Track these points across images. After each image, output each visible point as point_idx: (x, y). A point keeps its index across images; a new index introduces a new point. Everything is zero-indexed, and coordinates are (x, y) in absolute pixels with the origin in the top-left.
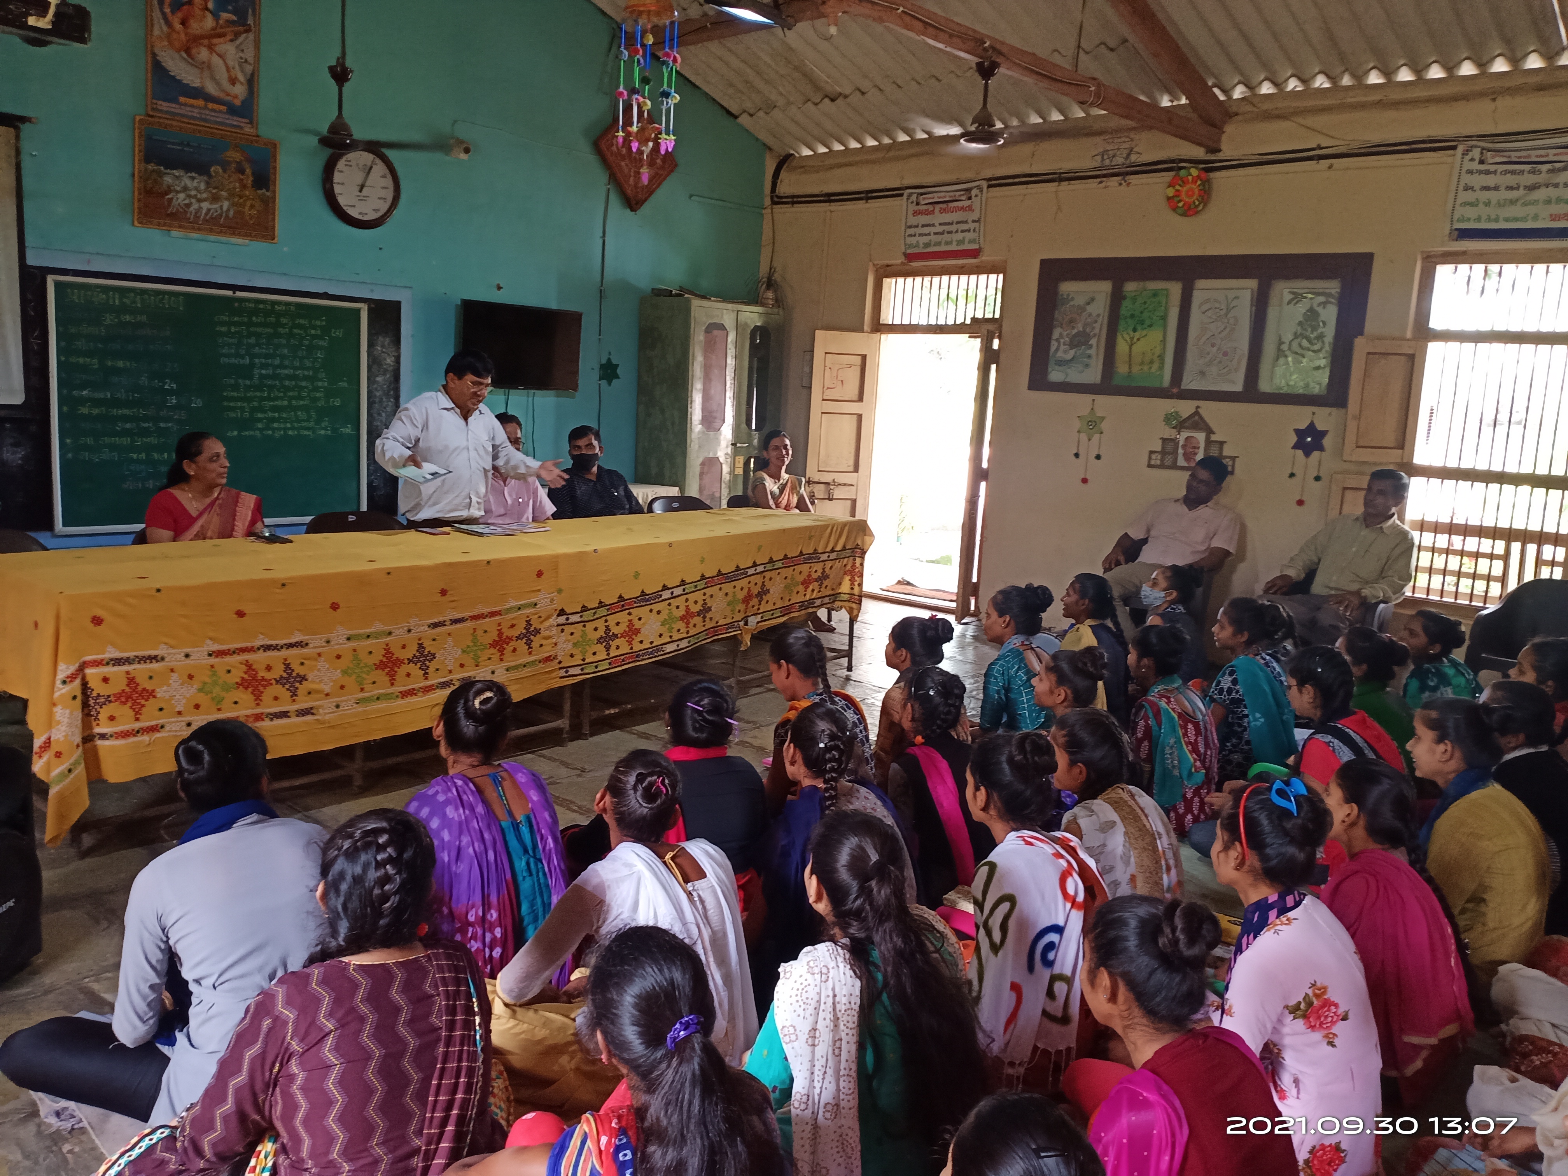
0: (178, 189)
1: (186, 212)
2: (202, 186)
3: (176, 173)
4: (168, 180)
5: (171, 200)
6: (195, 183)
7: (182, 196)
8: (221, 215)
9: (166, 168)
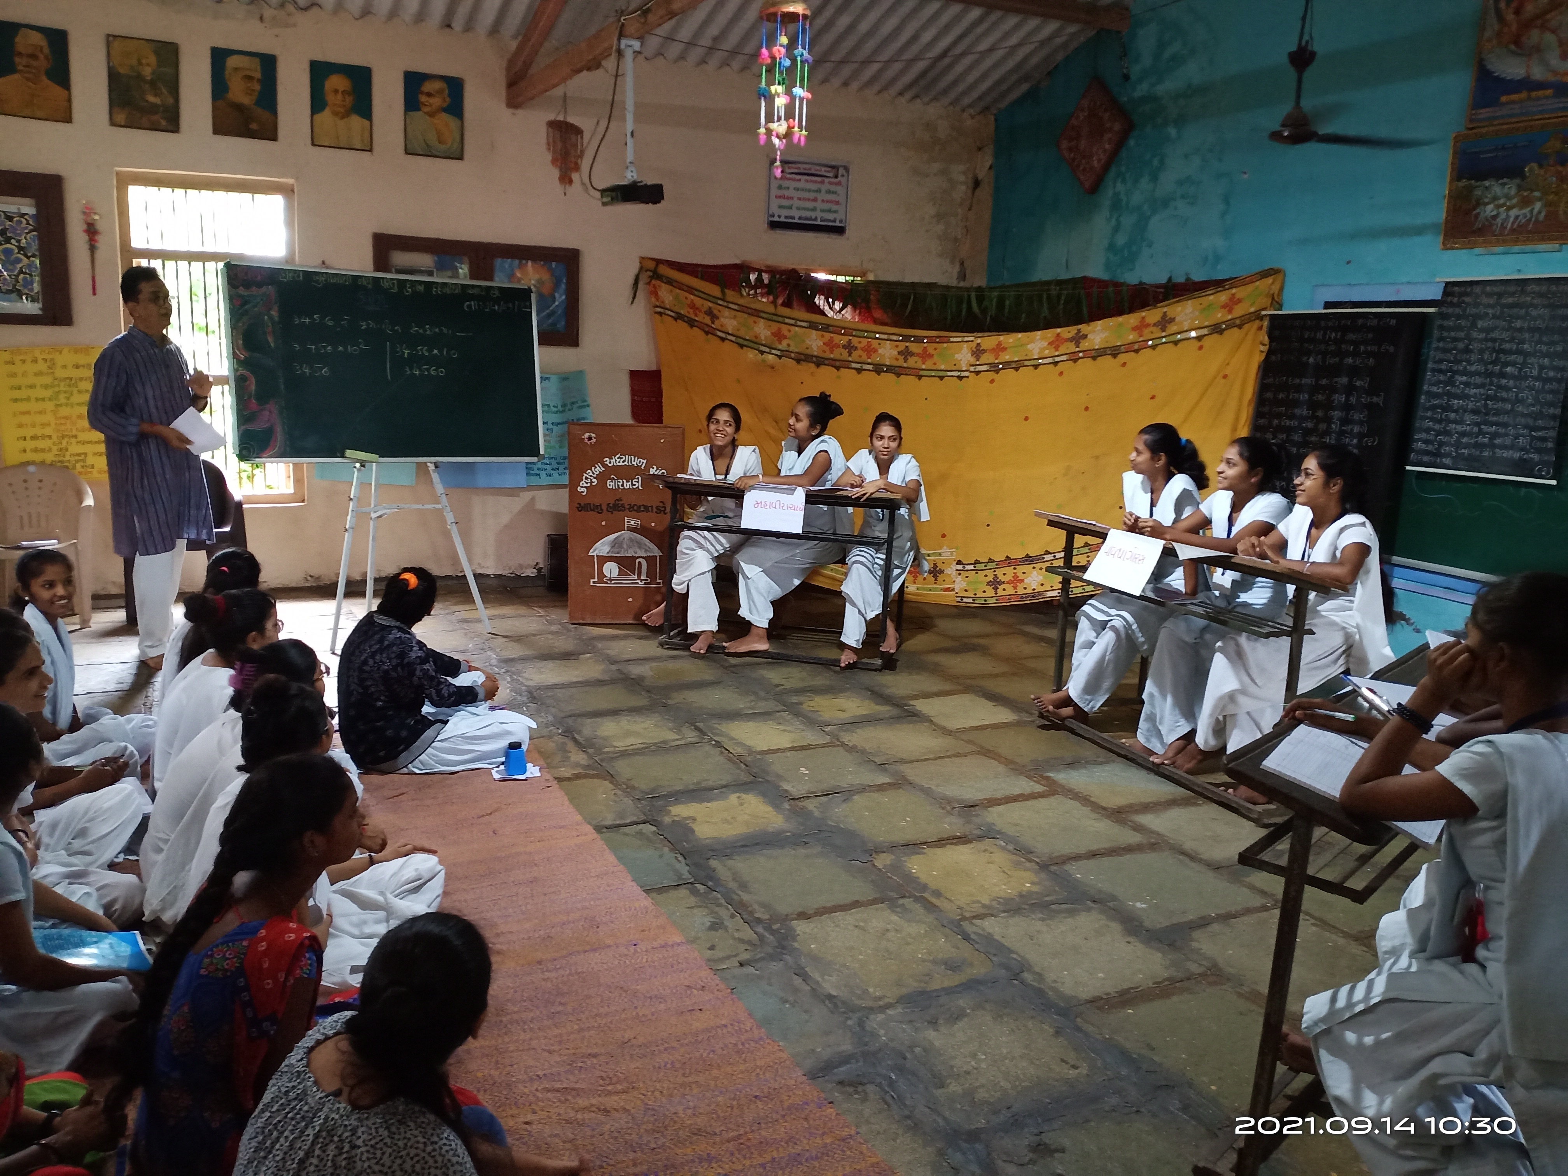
0: (1486, 200)
1: (1491, 225)
2: (1513, 192)
3: (1487, 183)
4: (1478, 192)
5: (1478, 214)
6: (1506, 190)
7: (1490, 207)
8: (1530, 220)
9: (1477, 181)
